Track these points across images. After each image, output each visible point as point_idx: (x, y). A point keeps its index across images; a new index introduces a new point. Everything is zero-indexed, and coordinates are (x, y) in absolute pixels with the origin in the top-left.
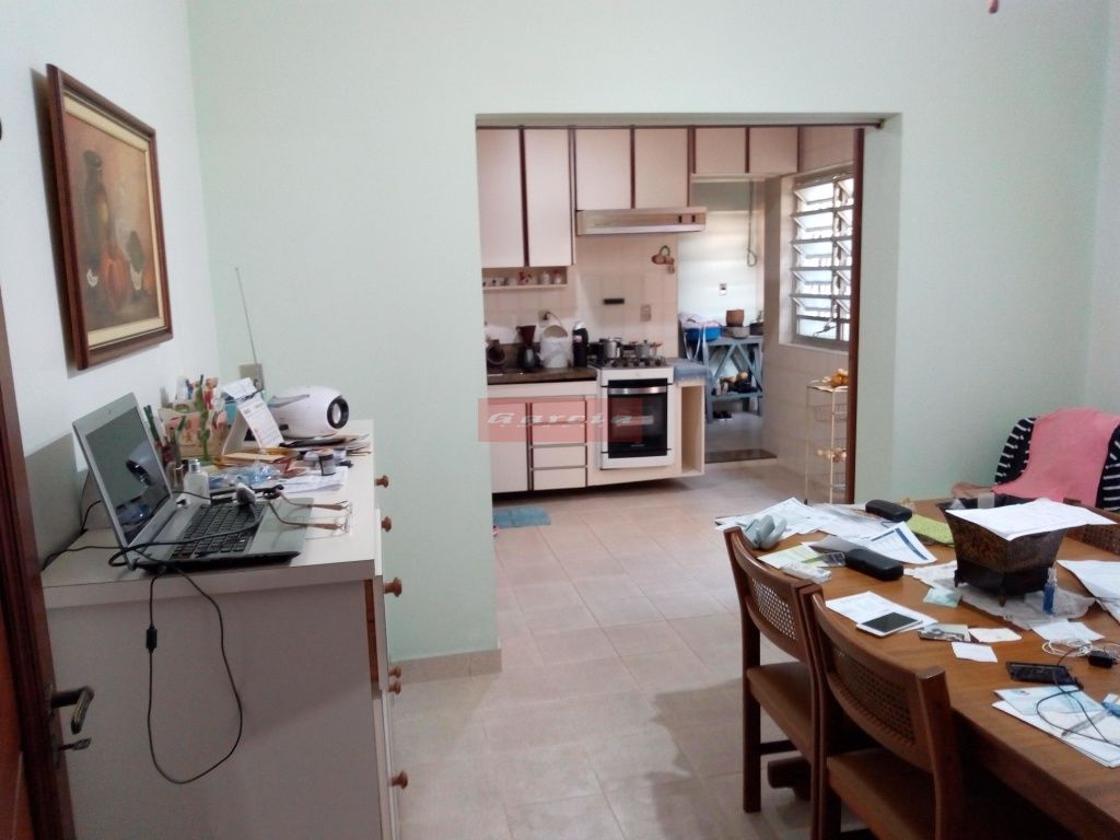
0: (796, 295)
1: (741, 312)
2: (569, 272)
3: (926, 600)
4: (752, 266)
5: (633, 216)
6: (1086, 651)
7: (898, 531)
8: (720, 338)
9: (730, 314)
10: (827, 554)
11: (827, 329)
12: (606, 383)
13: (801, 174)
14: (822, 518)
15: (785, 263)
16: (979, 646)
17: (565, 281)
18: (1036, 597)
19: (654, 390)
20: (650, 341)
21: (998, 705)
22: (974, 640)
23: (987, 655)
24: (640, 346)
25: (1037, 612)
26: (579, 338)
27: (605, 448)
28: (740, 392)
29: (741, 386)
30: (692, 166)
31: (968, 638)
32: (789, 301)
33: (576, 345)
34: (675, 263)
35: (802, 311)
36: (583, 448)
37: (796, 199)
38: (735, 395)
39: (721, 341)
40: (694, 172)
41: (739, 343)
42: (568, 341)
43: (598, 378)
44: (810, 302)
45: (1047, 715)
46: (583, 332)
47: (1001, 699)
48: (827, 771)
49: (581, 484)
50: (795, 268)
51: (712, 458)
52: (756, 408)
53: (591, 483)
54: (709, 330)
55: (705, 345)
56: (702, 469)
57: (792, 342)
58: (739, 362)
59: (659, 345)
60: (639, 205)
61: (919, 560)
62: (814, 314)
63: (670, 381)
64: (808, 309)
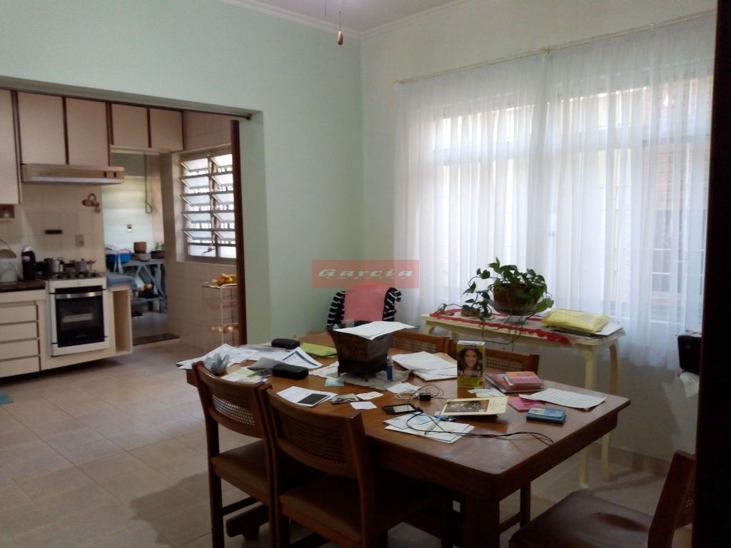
0: (186, 229)
1: (144, 244)
2: (16, 209)
3: (326, 385)
4: (148, 213)
5: (67, 169)
6: (417, 394)
7: (297, 353)
8: (130, 261)
9: (136, 245)
10: (260, 371)
11: (210, 250)
12: (53, 291)
13: (185, 152)
14: (248, 353)
15: (177, 209)
16: (364, 402)
17: (12, 216)
18: (382, 375)
19: (92, 294)
20: (87, 259)
21: (388, 428)
22: (361, 400)
23: (371, 406)
24: (78, 263)
25: (386, 381)
26: (27, 258)
27: (55, 339)
28: (147, 298)
29: (147, 293)
30: (110, 140)
31: (357, 399)
32: (181, 234)
33: (24, 263)
34: (100, 206)
35: (190, 240)
36: (36, 342)
37: (182, 168)
38: (144, 300)
39: (132, 263)
40: (113, 144)
41: (144, 264)
42: (17, 261)
43: (46, 287)
44: (195, 234)
45: (413, 426)
46: (31, 254)
47: (388, 425)
48: (280, 505)
49: (36, 369)
50: (184, 212)
51: (137, 341)
52: (158, 308)
53: (44, 368)
54: (123, 255)
55: (120, 266)
56: (131, 349)
57: (186, 260)
58: (145, 278)
59: (93, 262)
60: (72, 162)
61: (313, 367)
62: (198, 241)
63: (104, 287)
64: (194, 239)
